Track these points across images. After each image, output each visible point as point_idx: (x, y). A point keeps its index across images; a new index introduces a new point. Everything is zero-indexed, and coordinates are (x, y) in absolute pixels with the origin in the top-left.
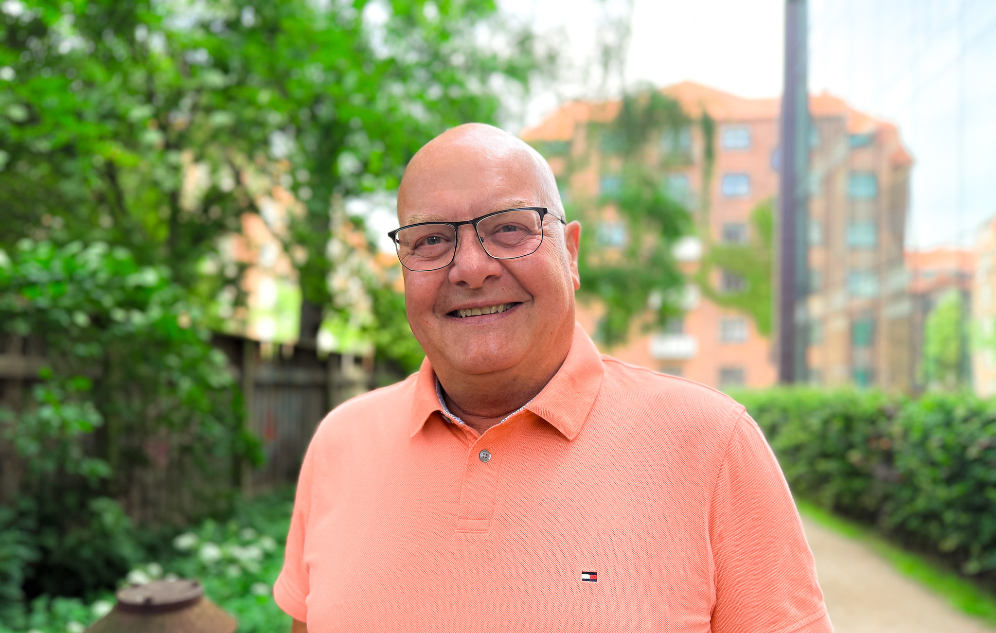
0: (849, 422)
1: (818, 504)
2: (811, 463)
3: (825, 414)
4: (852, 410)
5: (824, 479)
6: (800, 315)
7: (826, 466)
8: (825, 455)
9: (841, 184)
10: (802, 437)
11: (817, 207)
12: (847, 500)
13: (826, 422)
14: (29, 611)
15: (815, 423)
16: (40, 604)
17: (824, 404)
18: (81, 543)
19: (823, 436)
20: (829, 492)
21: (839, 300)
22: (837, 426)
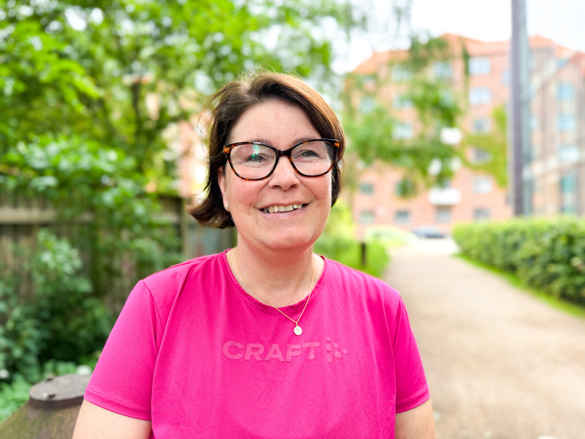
0: (571, 240)
1: (549, 293)
2: (545, 267)
3: (553, 235)
4: (574, 232)
5: (553, 277)
6: (527, 173)
7: (554, 269)
8: (553, 261)
9: (553, 90)
10: (537, 250)
11: (536, 105)
12: (571, 291)
13: (554, 241)
14: (42, 370)
15: (546, 241)
16: (49, 366)
17: (552, 228)
18: (80, 327)
19: (552, 249)
20: (557, 286)
21: (553, 163)
22: (562, 242)
